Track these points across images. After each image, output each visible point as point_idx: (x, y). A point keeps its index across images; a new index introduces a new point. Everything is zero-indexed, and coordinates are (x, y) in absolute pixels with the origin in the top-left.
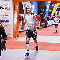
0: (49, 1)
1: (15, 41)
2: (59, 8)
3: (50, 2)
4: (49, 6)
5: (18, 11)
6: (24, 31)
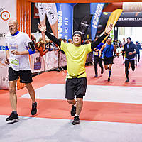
0: (99, 4)
1: (22, 97)
3: (101, 6)
4: (99, 15)
6: (41, 73)
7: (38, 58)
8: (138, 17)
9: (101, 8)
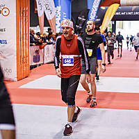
2: (117, 14)
4: (96, 10)
5: (28, 19)
6: (40, 65)
9: (98, 3)
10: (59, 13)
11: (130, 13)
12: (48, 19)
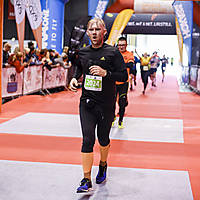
7: (13, 76)
8: (155, 21)
9: (104, 7)
10: (46, 20)
11: (148, 24)
12: (32, 28)
